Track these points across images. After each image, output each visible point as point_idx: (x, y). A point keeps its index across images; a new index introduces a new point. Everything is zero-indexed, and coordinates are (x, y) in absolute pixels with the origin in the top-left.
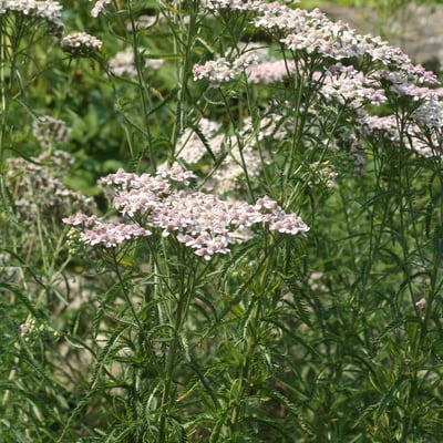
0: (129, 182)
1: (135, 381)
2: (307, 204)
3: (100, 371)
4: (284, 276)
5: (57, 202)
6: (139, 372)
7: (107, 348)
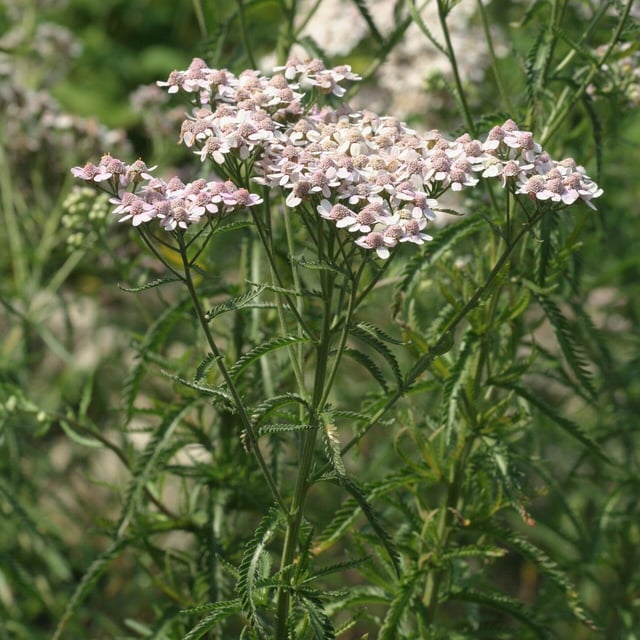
0: (215, 88)
1: (211, 517)
2: (583, 135)
3: (138, 496)
4: (536, 289)
5: (44, 142)
6: (222, 497)
7: (151, 447)
